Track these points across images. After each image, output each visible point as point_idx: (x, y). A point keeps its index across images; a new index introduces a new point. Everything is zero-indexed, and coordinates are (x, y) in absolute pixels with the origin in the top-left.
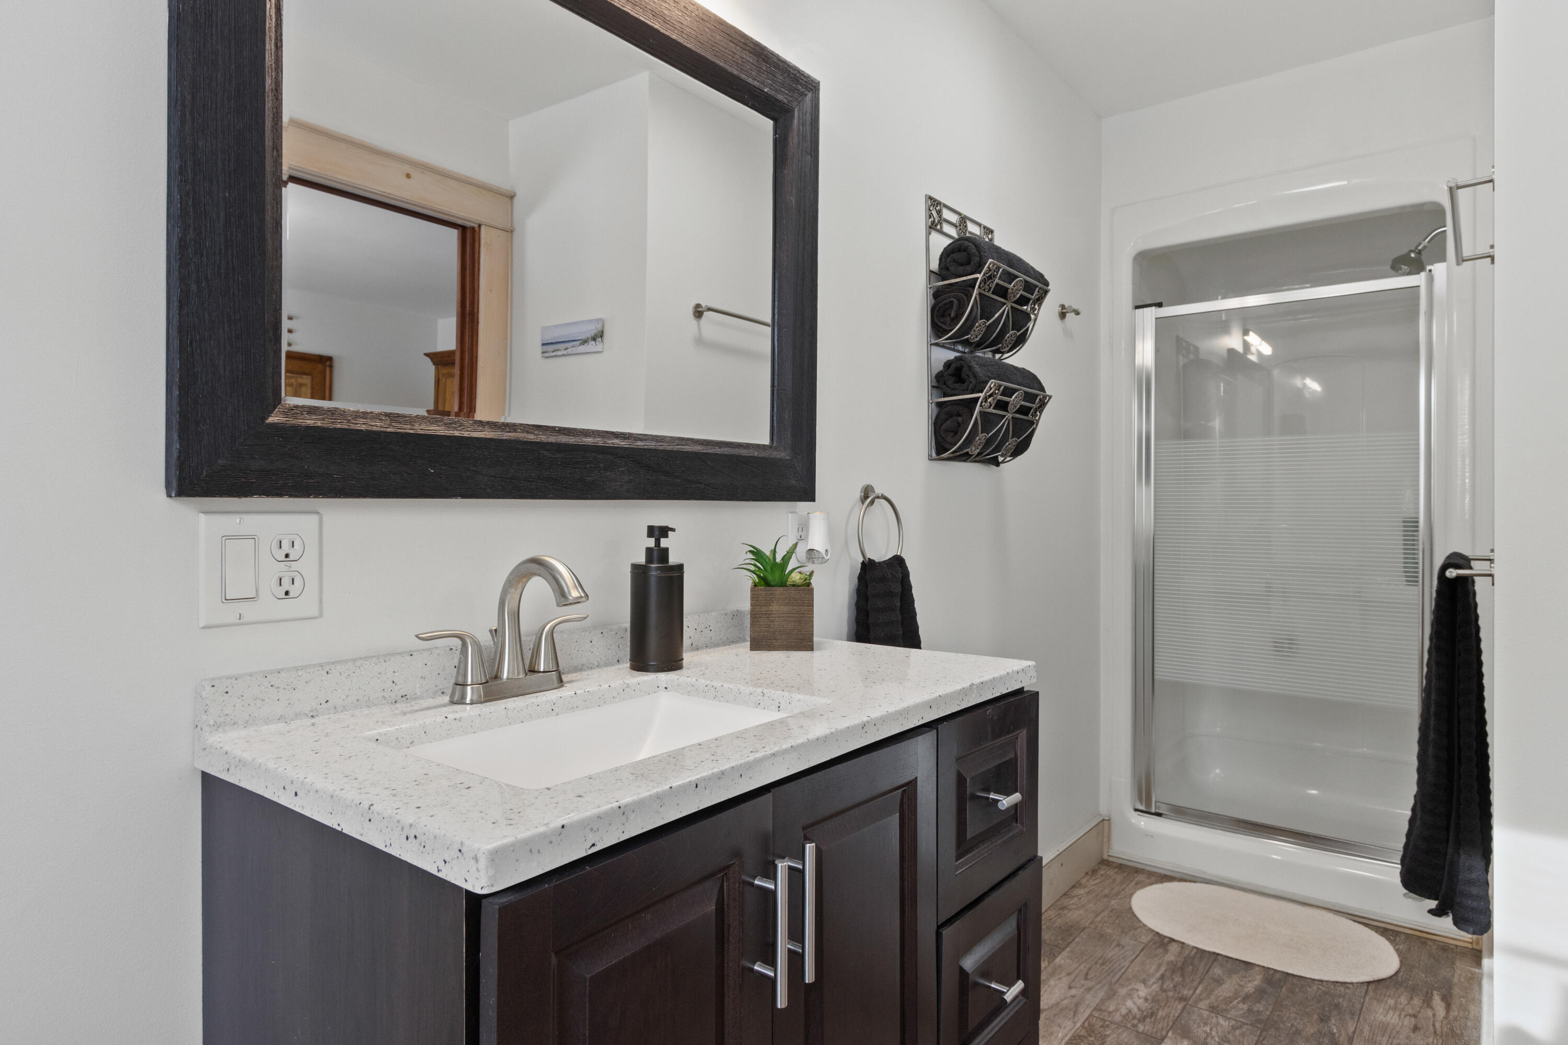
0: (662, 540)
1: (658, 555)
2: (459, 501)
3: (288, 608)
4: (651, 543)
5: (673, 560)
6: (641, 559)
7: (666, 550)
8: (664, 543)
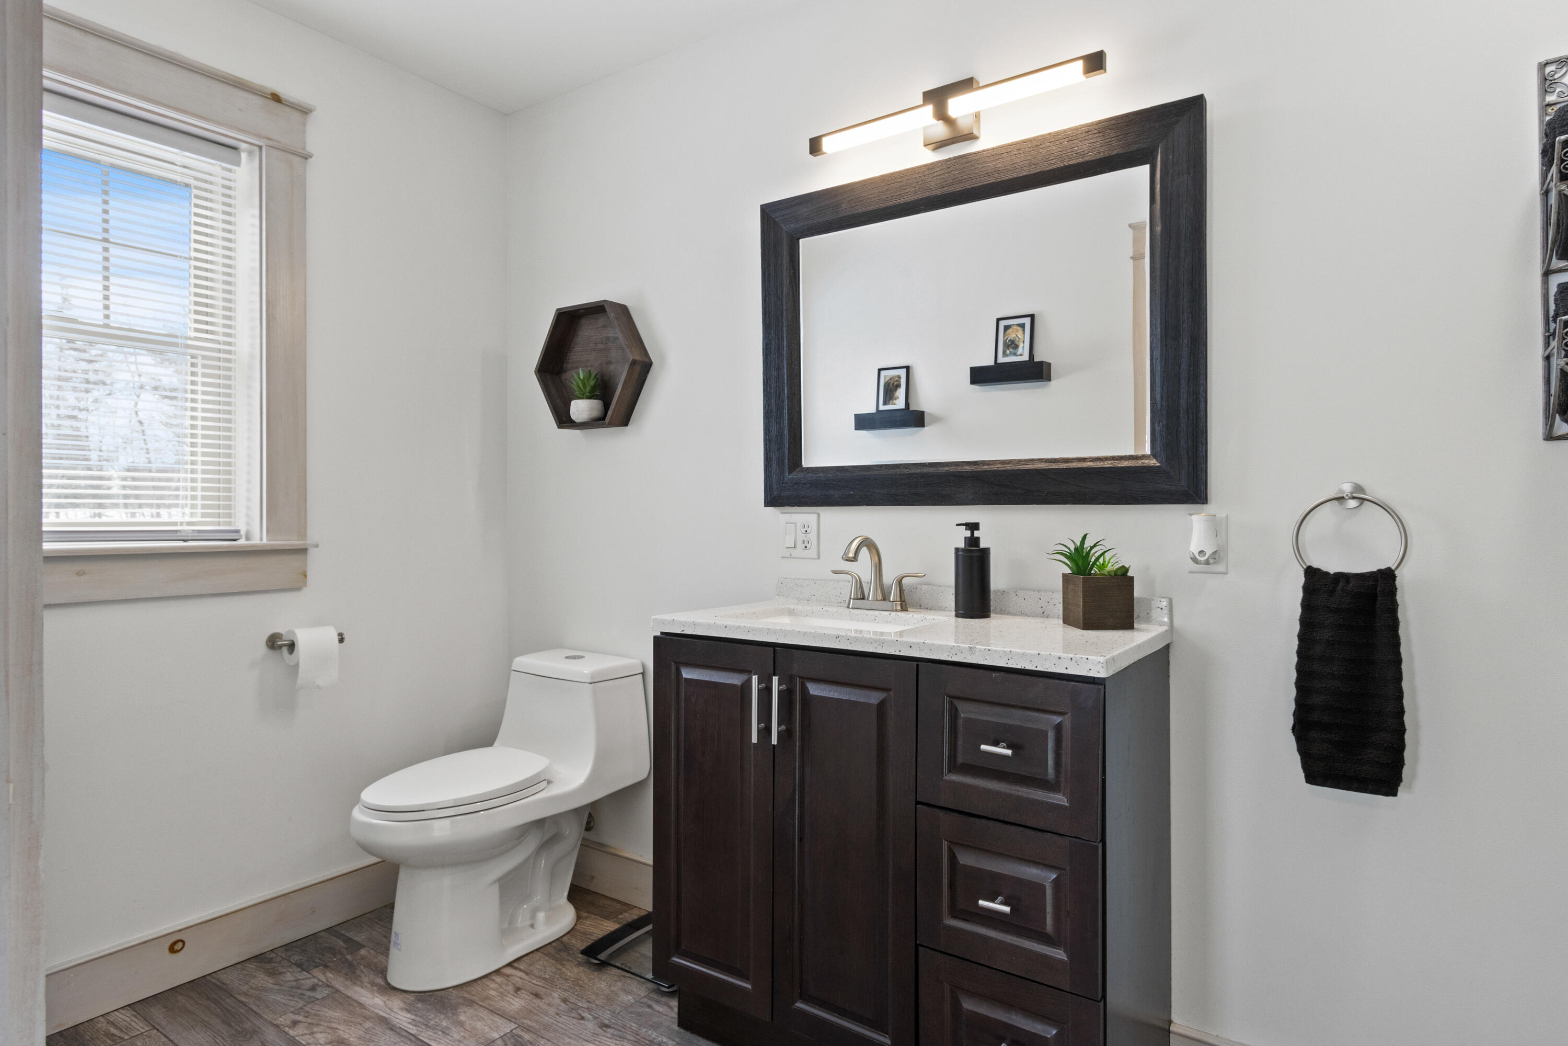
0: (975, 532)
1: (973, 542)
2: (865, 507)
3: (806, 553)
4: (968, 534)
5: (983, 545)
6: (962, 545)
7: (978, 539)
8: (976, 534)
